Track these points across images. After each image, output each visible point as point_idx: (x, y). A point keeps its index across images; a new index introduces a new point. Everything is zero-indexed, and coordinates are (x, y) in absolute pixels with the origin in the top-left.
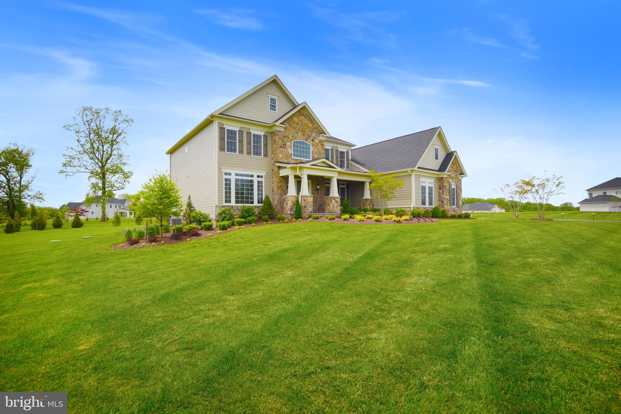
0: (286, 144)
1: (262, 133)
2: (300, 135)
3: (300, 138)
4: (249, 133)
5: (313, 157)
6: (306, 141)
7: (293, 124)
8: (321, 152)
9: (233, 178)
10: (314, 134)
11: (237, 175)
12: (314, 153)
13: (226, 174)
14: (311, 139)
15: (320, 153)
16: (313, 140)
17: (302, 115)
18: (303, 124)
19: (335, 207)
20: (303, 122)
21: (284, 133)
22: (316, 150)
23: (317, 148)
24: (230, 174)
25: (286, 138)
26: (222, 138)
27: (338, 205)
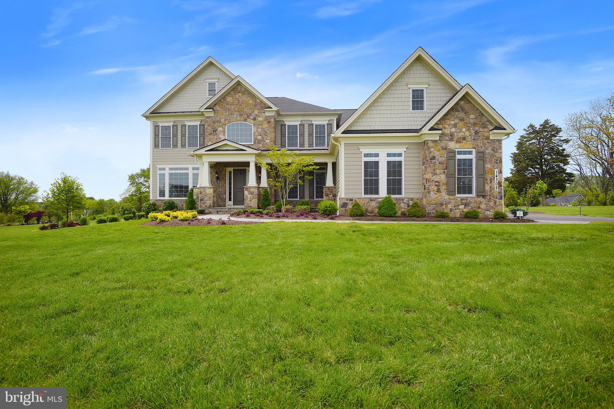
0: (216, 130)
1: (198, 123)
2: (235, 116)
3: (236, 119)
4: (183, 126)
5: (255, 139)
6: (245, 121)
7: (226, 105)
8: (268, 132)
9: (167, 172)
10: (256, 112)
11: (170, 169)
12: (256, 134)
13: (160, 169)
14: (252, 118)
15: (266, 133)
16: (254, 119)
17: (239, 93)
18: (240, 102)
19: (249, 199)
20: (240, 99)
21: (215, 118)
22: (260, 130)
23: (260, 127)
24: (164, 169)
25: (216, 123)
26: (156, 136)
27: (253, 197)
